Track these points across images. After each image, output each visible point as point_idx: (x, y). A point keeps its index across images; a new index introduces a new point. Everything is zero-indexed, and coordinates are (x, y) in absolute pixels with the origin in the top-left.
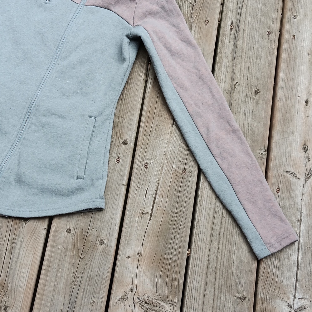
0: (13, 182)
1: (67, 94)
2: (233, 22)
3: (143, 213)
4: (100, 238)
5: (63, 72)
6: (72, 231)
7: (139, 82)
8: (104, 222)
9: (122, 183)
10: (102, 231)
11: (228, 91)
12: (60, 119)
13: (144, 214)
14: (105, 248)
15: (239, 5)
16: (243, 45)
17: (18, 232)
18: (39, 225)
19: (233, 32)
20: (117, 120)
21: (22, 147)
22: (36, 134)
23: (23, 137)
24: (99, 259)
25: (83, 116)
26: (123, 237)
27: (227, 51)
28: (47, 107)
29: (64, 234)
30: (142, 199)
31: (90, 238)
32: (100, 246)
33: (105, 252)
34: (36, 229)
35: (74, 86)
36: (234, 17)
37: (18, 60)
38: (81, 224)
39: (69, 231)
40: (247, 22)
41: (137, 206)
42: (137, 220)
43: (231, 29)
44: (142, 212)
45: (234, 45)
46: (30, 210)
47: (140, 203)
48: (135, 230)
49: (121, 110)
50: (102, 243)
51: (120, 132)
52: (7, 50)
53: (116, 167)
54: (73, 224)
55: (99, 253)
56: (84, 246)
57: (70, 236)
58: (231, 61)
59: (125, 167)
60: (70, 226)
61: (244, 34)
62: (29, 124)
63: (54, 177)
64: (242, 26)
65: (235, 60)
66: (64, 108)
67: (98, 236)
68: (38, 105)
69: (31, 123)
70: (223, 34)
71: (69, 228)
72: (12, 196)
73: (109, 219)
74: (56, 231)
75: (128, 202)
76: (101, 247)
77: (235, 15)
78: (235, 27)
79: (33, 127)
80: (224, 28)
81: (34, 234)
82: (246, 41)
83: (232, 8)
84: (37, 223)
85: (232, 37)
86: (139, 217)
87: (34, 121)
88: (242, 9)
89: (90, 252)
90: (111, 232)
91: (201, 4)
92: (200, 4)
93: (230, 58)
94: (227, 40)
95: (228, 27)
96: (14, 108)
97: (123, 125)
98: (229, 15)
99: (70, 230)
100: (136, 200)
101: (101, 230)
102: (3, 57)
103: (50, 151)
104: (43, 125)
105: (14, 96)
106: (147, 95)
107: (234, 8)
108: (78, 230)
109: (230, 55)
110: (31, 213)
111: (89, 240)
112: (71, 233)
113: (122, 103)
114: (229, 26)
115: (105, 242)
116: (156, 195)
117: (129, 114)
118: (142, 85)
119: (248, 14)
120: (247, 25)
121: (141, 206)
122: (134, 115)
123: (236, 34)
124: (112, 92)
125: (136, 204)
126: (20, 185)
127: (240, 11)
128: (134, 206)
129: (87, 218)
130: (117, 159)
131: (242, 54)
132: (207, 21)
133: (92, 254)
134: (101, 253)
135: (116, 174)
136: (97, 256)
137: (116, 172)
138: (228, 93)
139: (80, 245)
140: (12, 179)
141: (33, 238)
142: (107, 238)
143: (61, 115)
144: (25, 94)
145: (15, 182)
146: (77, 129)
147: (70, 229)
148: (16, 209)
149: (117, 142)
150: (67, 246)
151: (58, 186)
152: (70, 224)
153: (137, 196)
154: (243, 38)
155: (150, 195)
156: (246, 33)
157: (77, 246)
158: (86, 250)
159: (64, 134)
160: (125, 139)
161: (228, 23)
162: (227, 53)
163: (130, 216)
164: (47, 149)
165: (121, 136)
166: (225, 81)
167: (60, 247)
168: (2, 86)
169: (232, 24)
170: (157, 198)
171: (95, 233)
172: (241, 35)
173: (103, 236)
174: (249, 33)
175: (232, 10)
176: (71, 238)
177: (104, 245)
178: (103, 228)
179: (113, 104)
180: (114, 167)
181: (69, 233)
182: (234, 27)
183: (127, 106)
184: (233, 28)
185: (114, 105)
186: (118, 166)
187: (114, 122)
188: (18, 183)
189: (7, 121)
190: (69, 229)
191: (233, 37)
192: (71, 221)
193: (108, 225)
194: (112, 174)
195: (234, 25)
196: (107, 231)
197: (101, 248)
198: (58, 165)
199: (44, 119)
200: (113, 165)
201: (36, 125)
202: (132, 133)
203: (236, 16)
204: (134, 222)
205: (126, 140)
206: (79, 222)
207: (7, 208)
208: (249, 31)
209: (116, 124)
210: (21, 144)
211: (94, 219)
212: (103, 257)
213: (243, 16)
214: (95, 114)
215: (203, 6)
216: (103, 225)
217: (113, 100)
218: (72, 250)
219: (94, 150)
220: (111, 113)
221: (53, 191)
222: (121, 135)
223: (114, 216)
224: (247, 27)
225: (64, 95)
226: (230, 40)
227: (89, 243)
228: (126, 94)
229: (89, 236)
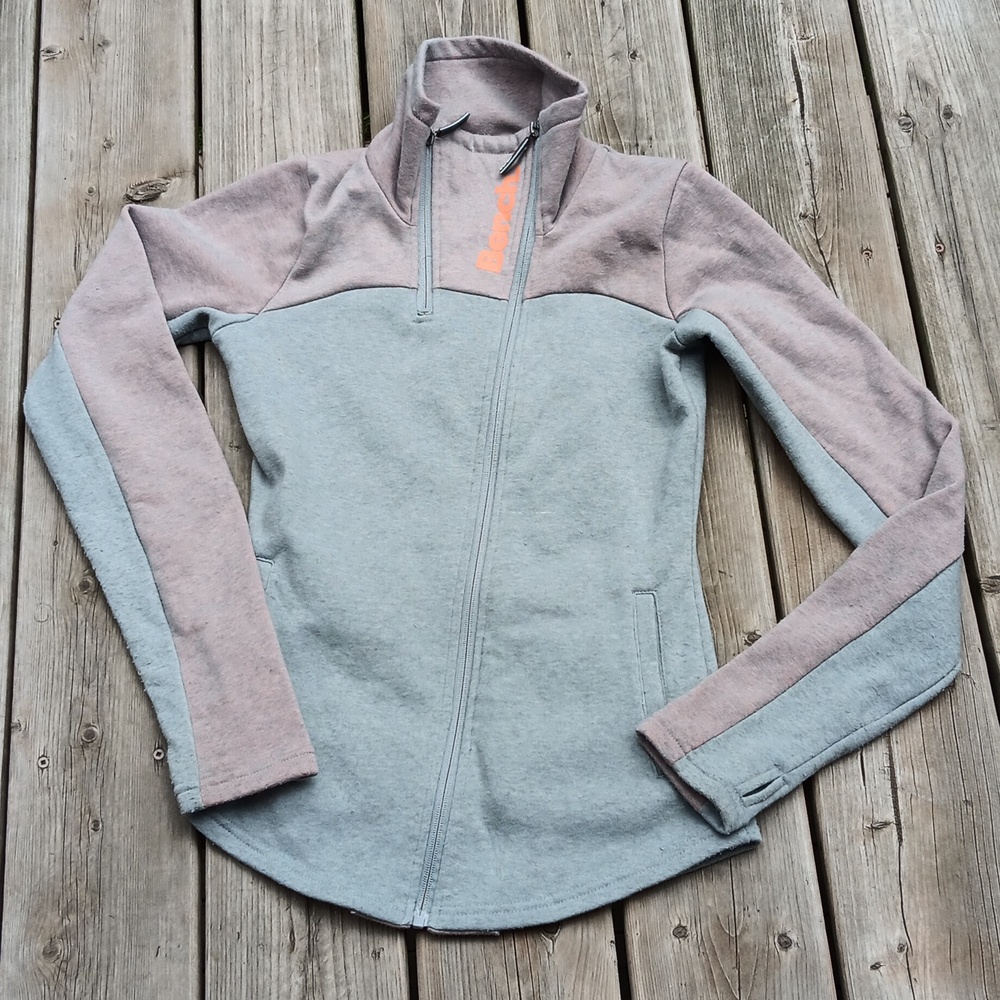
0: (483, 831)
1: (552, 548)
2: (940, 235)
3: (873, 828)
4: (776, 932)
5: (523, 490)
6: (692, 932)
7: (736, 464)
8: (772, 881)
10: (774, 911)
11: (993, 421)
12: (558, 621)
13: (877, 828)
14: (799, 956)
15: (938, 186)
16: (987, 287)
17: (540, 971)
18: (592, 935)
19: (948, 260)
20: (710, 583)
21: (477, 725)
22: (505, 679)
23: (473, 696)
24: (795, 992)
25: (617, 595)
26: (841, 910)
27: (950, 314)
28: (514, 596)
29: (670, 944)
30: (858, 787)
31: (748, 938)
32: (783, 953)
33: (804, 966)
34: (588, 949)
35: (566, 520)
36: (936, 219)
37: (394, 491)
38: (710, 903)
39: (680, 932)
40: (979, 225)
41: (850, 810)
42: (863, 853)
43: (941, 255)
44: (869, 826)
45: (964, 296)
46: (556, 896)
47: (854, 803)
48: (866, 882)
49: (712, 551)
50: (786, 944)
51: (731, 615)
52: (354, 474)
54: (687, 909)
55: (788, 975)
56: (738, 964)
57: (689, 947)
58: (970, 340)
60: (680, 915)
61: (979, 258)
62: (477, 656)
63: (592, 786)
64: (967, 237)
65: (982, 332)
66: (558, 587)
67: (769, 927)
68: (488, 598)
69: (482, 653)
70: (922, 274)
71: (677, 923)
72: (492, 872)
73: (783, 868)
74: (644, 941)
75: (820, 806)
76: (788, 957)
77: (938, 216)
78: (950, 245)
79: (492, 661)
80: (920, 256)
81: (585, 965)
82: (992, 276)
83: (922, 198)
84: (585, 930)
85: (951, 273)
86: (867, 842)
87: (487, 644)
88: (950, 194)
89: (760, 979)
90: (802, 905)
91: (834, 210)
92: (830, 211)
93: (965, 331)
94: (939, 287)
95: (928, 251)
96: (424, 624)
97: (730, 593)
98: (922, 220)
99: (684, 927)
100: (839, 795)
101: (772, 907)
102: (351, 495)
103: (558, 716)
104: (518, 648)
105: (414, 589)
106: (769, 492)
107: (929, 197)
108: (707, 923)
109: (964, 324)
110: (560, 905)
111: (746, 946)
112: (690, 938)
113: (709, 533)
114: (931, 248)
115: (795, 939)
116: (892, 767)
117: (738, 557)
118: (747, 470)
119: (974, 203)
120: (981, 231)
121: (860, 807)
122: (753, 556)
123: (960, 263)
124: (677, 509)
125: (845, 806)
126: (506, 834)
127: (948, 200)
128: (841, 812)
129: (719, 882)
131: (994, 313)
132: (867, 249)
133: (770, 985)
134: (794, 973)
136: (786, 985)
138: (993, 429)
139: (728, 965)
140: (478, 823)
141: (589, 975)
142: (795, 924)
143: (558, 607)
144: (440, 577)
145: (489, 830)
146: (615, 636)
147: (683, 924)
148: (517, 905)
149: (730, 645)
150: (692, 978)
151: (612, 810)
152: (678, 911)
153: (840, 783)
154: (983, 268)
155: (877, 770)
156: (986, 254)
157: (719, 971)
158: (748, 975)
159: (581, 660)
160: (751, 630)
161: (927, 242)
162: (951, 320)
163: (840, 846)
164: (547, 712)
165: (735, 625)
166: (974, 396)
167: (673, 984)
168: (376, 572)
169: (938, 241)
170: (897, 775)
171: (756, 919)
172: (973, 263)
173: (783, 922)
174: (993, 252)
175: (924, 203)
176: (693, 952)
177: (793, 950)
178: (773, 897)
179: (688, 542)
181: (685, 936)
182: (947, 245)
183: (725, 536)
184: (944, 251)
185: (690, 543)
187: (706, 591)
188: (497, 829)
189: (416, 663)
190: (680, 926)
191: (954, 273)
192: (677, 901)
193: (785, 888)
195: (945, 240)
196: (788, 906)
197: (789, 958)
198: (594, 749)
199: (515, 632)
201: (498, 655)
202: (763, 607)
203: (942, 217)
204: (857, 861)
205: (754, 633)
206: (701, 899)
207: (491, 908)
208: (992, 247)
209: (712, 595)
210: (473, 718)
211: (741, 879)
212: (805, 986)
213: (960, 210)
214: (648, 580)
215: (841, 214)
216: (773, 890)
217: (686, 530)
218: (709, 985)
219: (679, 681)
220: (690, 567)
221: (602, 828)
222: (737, 623)
223: (795, 857)
224: (982, 237)
225: (547, 552)
226: (949, 284)
227: (752, 953)
228: (711, 506)
229: (743, 932)
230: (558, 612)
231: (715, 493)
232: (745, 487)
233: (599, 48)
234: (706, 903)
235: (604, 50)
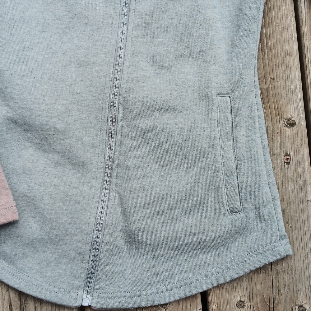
0: (123, 246)
1: (166, 65)
5: (147, 24)
9: (306, 197)
10: (297, 291)
12: (169, 115)
18: (188, 306)
20: (264, 86)
21: (119, 181)
22: (136, 153)
23: (116, 162)
25: (207, 97)
28: (142, 100)
35: (175, 45)
37: (62, 24)
38: (258, 287)
46: (168, 287)
49: (266, 65)
51: (276, 107)
52: (35, 10)
53: (286, 171)
59: (303, 168)
60: (240, 295)
62: (119, 138)
63: (190, 220)
66: (169, 93)
68: (124, 100)
69: (121, 135)
71: (239, 299)
72: (129, 271)
73: (302, 266)
79: (128, 142)
84: (184, 303)
87: (125, 130)
96: (85, 115)
97: (277, 92)
99: (243, 302)
102: (34, 25)
103: (169, 176)
104: (144, 134)
105: (77, 93)
106: (304, 23)
110: (171, 293)
112: (246, 307)
113: (265, 52)
117: (282, 68)
122: (292, 68)
124: (247, 39)
126: (138, 249)
129: (264, 275)
130: (284, 156)
135: (290, 184)
137: (290, 180)
140: (121, 242)
143: (169, 107)
144: (94, 85)
145: (127, 246)
146: (205, 125)
147: (243, 300)
148: (145, 292)
149: (275, 127)
151: (202, 236)
152: (240, 292)
159: (184, 140)
160: (289, 117)
164: (163, 174)
165: (279, 113)
168: (51, 82)
179: (253, 60)
180: (283, 172)
181: (243, 307)
183: (275, 54)
185: (254, 62)
186: (289, 169)
187: (261, 91)
188: (132, 245)
189: (79, 142)
190: (241, 301)
192: (239, 286)
193: (304, 278)
194: (284, 187)
196: (304, 289)
198: (191, 198)
199: (142, 123)
200: (281, 169)
201: (132, 138)
202: (297, 102)
205: (291, 119)
206: (254, 285)
207: (129, 294)
209: (265, 94)
210: (117, 176)
214: (227, 87)
217: (252, 53)
219: (244, 154)
220: (253, 78)
221: (196, 246)
222: (280, 112)
225: (162, 67)
228: (266, 34)
230: (169, 110)
231: (269, 24)
232: (289, 20)
234: (256, 287)
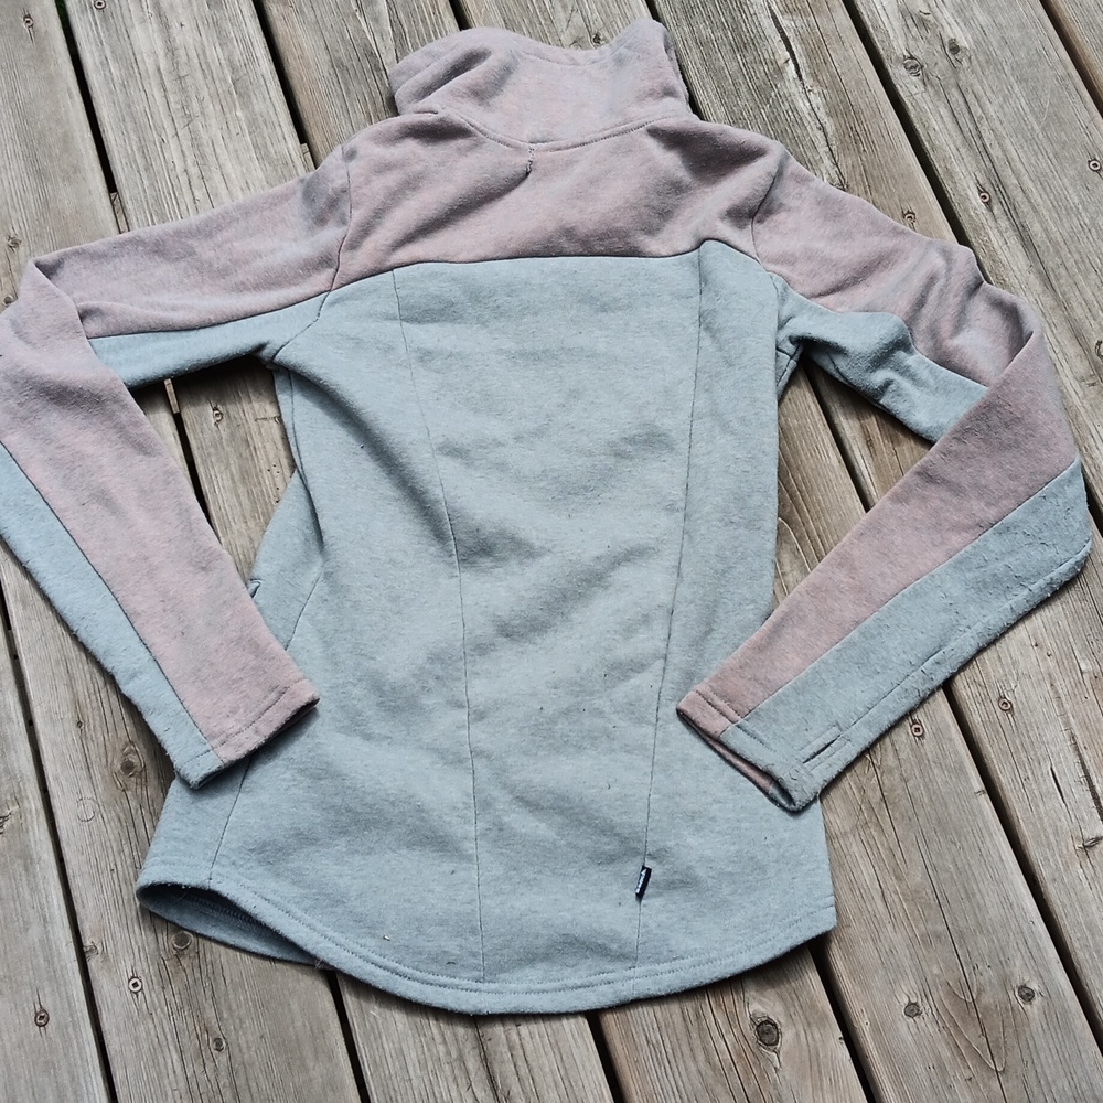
2: (981, 182)
3: (1085, 847)
4: (1014, 985)
6: (924, 1007)
7: (832, 477)
8: (994, 929)
11: (1091, 376)
13: (1090, 847)
14: (1046, 1008)
15: (965, 130)
16: (1046, 231)
17: (771, 1090)
19: (997, 209)
24: (1052, 1046)
26: (1076, 945)
27: (1015, 268)
29: (905, 1027)
30: (1057, 806)
31: (986, 999)
32: (1028, 1007)
33: (1054, 1016)
34: (818, 1054)
36: (972, 167)
39: (912, 1010)
40: (1019, 165)
41: (1056, 833)
42: (1082, 877)
43: (988, 204)
44: (1081, 846)
45: (1024, 245)
47: (1058, 824)
48: (1094, 907)
50: (1028, 996)
54: (913, 983)
55: (1040, 1029)
56: (983, 1030)
57: (925, 1023)
58: (1044, 292)
61: (1029, 201)
64: (1011, 181)
65: (1054, 282)
67: (1005, 982)
70: (974, 229)
74: (876, 1030)
75: (1024, 836)
76: (1034, 1009)
77: (973, 162)
78: (995, 192)
80: (966, 210)
81: (820, 1072)
82: (1047, 218)
83: (952, 146)
85: (1004, 223)
86: (1083, 864)
88: (980, 137)
89: (1011, 1041)
90: (1034, 950)
91: (861, 175)
92: (858, 178)
93: (1035, 283)
94: (996, 241)
95: (974, 202)
98: (958, 169)
100: (1040, 819)
101: (1002, 959)
107: (959, 143)
108: (939, 993)
109: (1032, 275)
111: (986, 1008)
114: (976, 199)
115: (1037, 989)
116: (1087, 776)
118: (846, 480)
119: (1007, 141)
120: (1024, 171)
121: (1066, 828)
123: (1011, 211)
125: (1049, 830)
127: (979, 143)
128: (1047, 837)
131: (1060, 257)
132: (909, 212)
133: (1023, 1044)
134: (1045, 1026)
136: (1040, 1042)
138: (1093, 384)
139: (972, 1033)
141: (826, 1083)
142: (1032, 972)
150: (939, 1058)
153: (1037, 806)
154: (1036, 211)
155: (1072, 783)
156: (1035, 196)
157: (965, 1043)
158: (997, 1040)
161: (970, 193)
162: (1018, 274)
163: (1057, 875)
166: (1065, 354)
167: (920, 1069)
169: (981, 190)
170: (1095, 783)
171: (989, 975)
172: (1024, 208)
173: (1020, 974)
174: (1042, 191)
175: (955, 151)
176: (932, 1029)
177: (1037, 1000)
178: (1001, 948)
182: (992, 193)
184: (990, 200)
191: (1007, 222)
195: (988, 187)
197: (1036, 1011)
203: (978, 163)
204: (1079, 887)
208: (1039, 186)
211: (961, 936)
212: (1060, 1036)
213: (995, 152)
215: (870, 179)
216: (999, 940)
218: (959, 1060)
223: (1012, 899)
224: (1026, 178)
226: (1005, 235)
227: (995, 1015)
229: (979, 994)
233: (556, 38)
235: (562, 38)
